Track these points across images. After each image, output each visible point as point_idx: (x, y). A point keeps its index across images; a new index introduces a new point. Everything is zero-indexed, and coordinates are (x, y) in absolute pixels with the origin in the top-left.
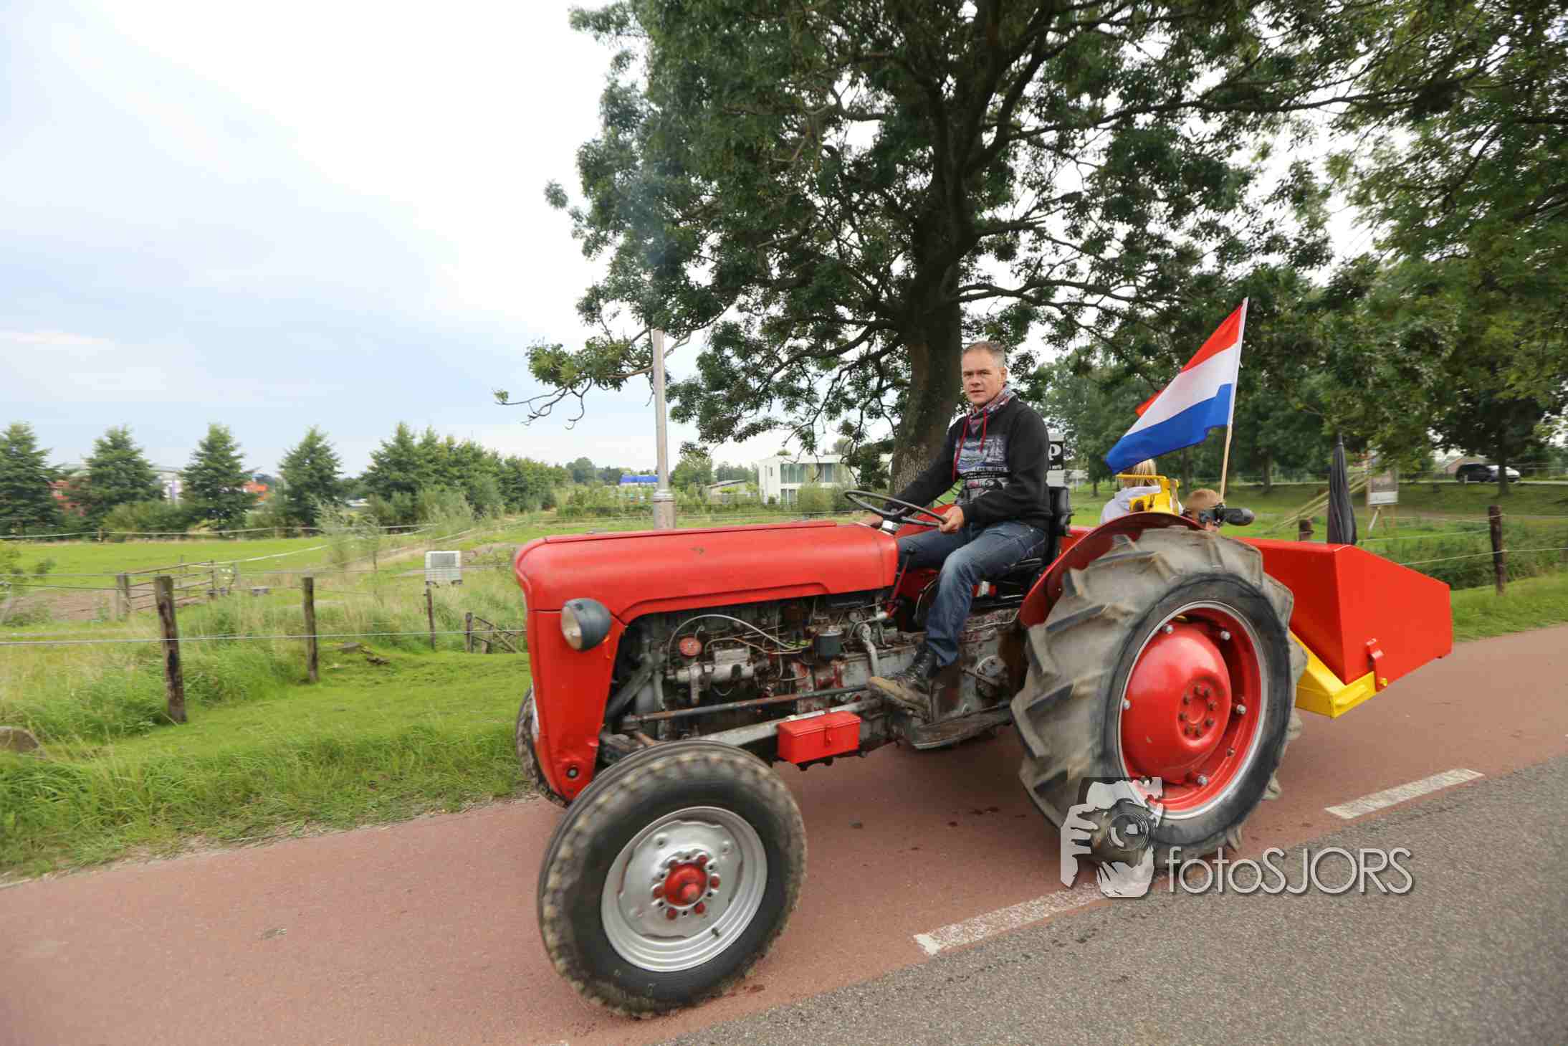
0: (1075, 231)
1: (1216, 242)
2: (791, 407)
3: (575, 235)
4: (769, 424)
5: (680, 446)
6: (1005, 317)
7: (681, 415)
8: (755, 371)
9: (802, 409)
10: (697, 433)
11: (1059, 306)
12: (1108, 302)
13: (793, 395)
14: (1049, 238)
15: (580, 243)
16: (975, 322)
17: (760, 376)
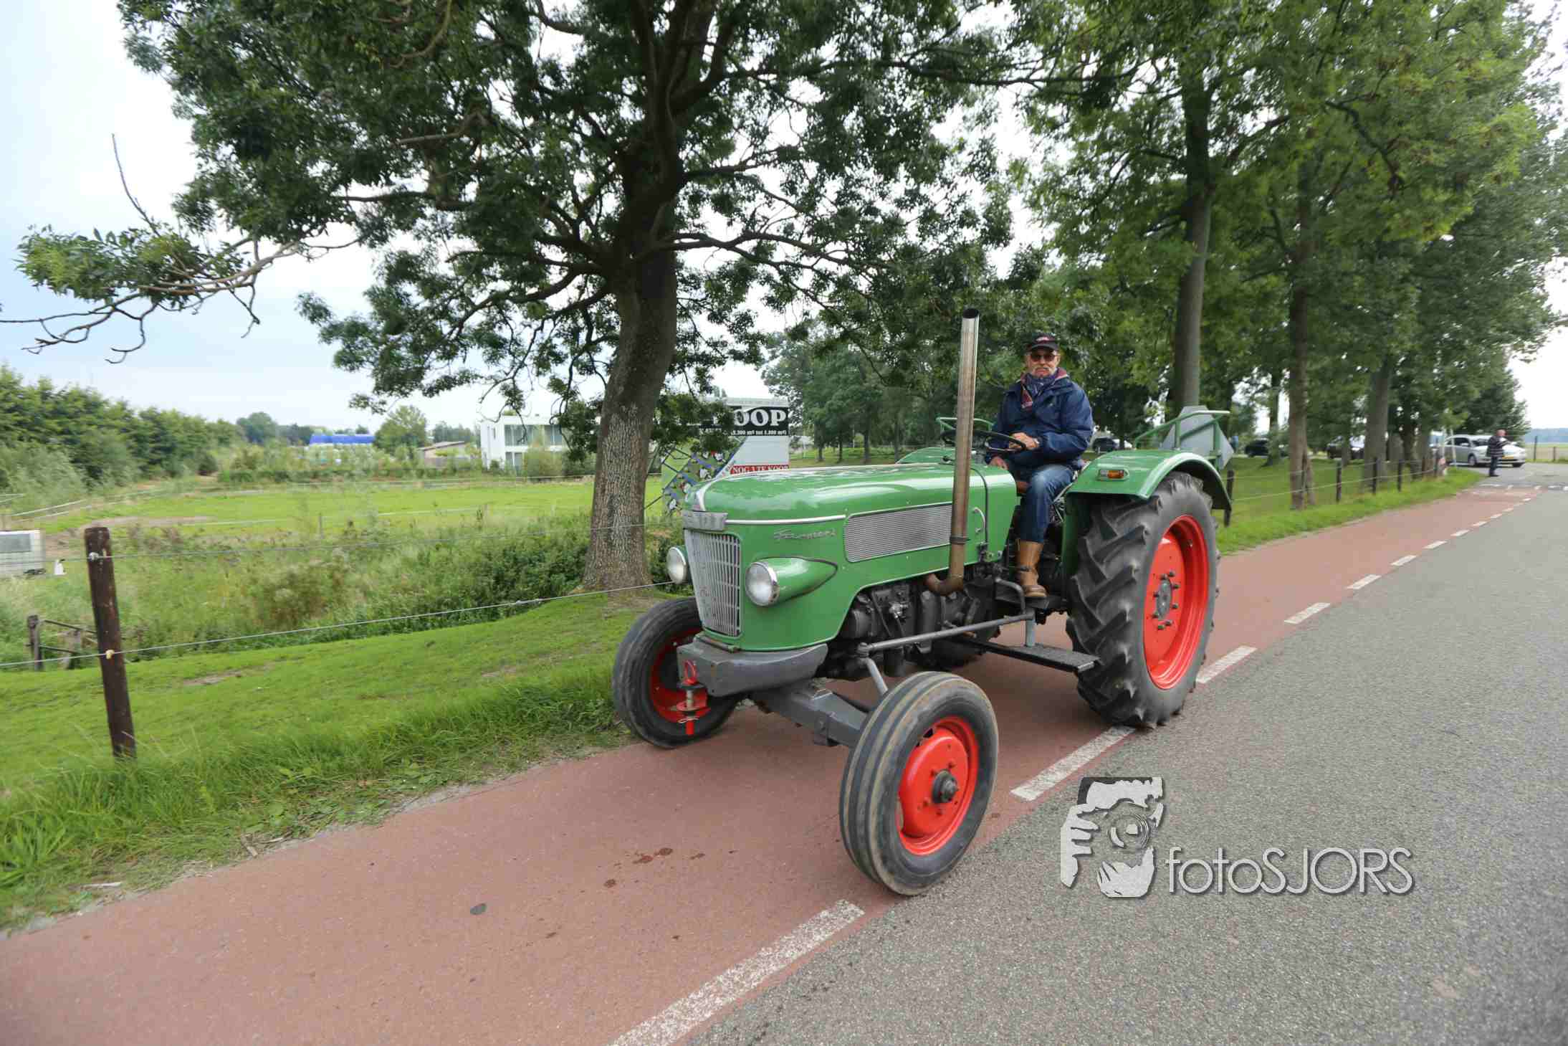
0: (790, 187)
1: (918, 211)
2: (493, 358)
3: (178, 112)
4: (465, 378)
5: (350, 399)
6: (723, 274)
7: (347, 360)
8: (445, 313)
9: (506, 362)
10: (372, 383)
11: (776, 265)
12: (823, 265)
13: (496, 346)
14: (763, 190)
15: (187, 126)
16: (693, 276)
17: (451, 320)
